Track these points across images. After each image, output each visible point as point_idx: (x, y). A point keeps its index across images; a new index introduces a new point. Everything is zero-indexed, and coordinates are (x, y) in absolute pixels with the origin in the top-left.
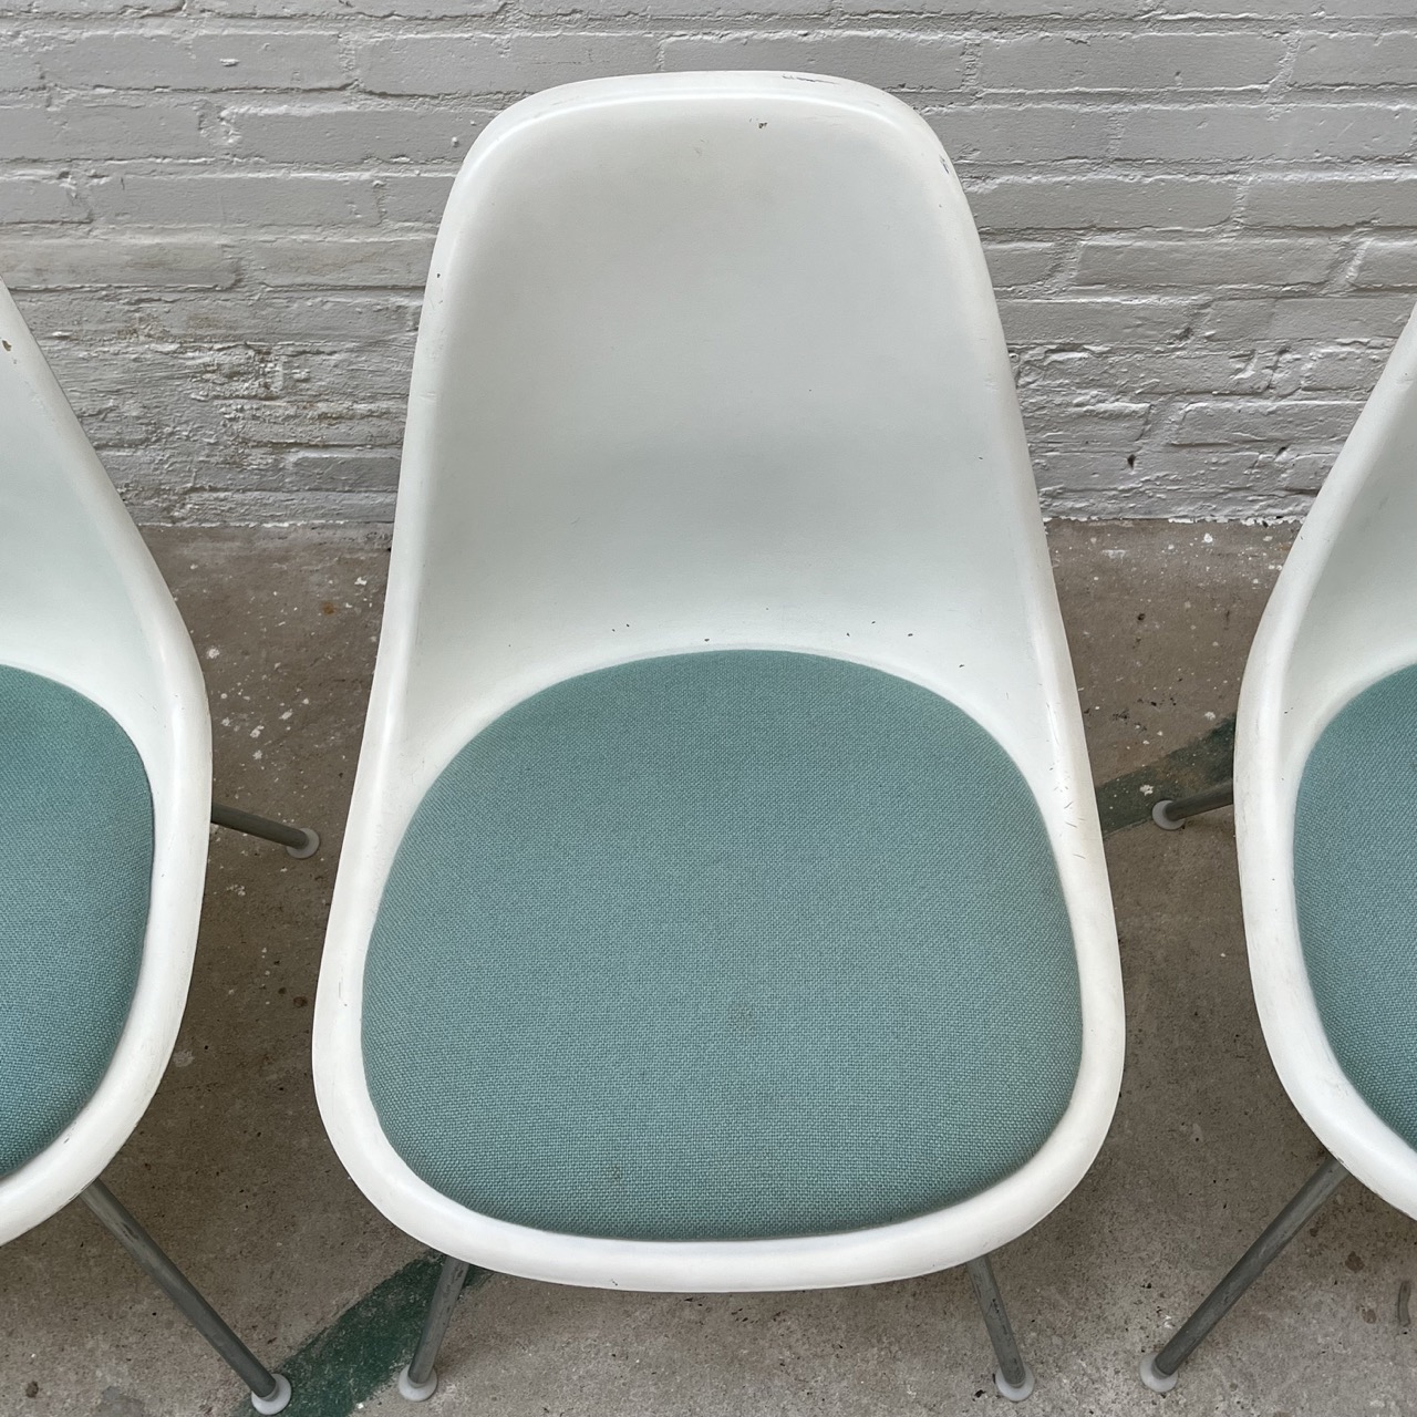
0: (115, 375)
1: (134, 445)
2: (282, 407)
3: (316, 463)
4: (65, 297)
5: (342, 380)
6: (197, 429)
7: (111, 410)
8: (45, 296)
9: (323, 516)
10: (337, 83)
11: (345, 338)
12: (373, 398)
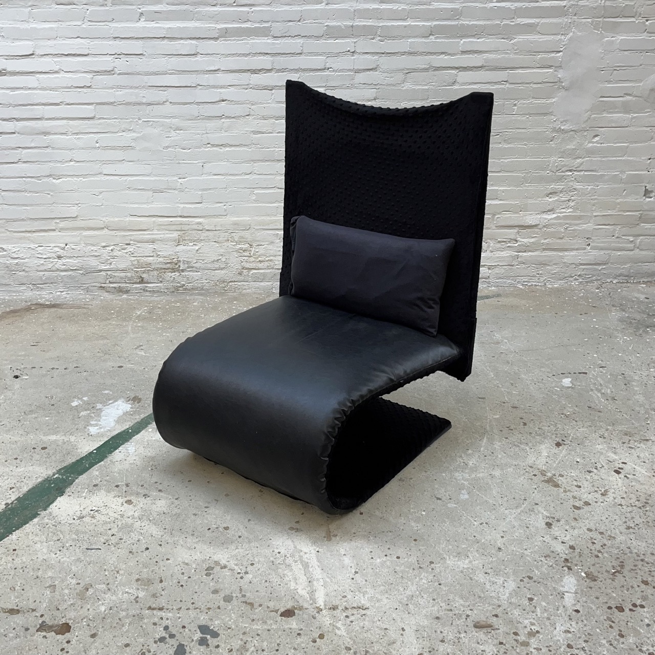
0: (223, 251)
1: (222, 269)
2: (252, 259)
3: (256, 273)
4: (218, 232)
5: (264, 252)
6: (235, 265)
7: (220, 259)
8: (214, 232)
9: (255, 289)
10: (273, 186)
11: (266, 241)
12: (270, 256)
